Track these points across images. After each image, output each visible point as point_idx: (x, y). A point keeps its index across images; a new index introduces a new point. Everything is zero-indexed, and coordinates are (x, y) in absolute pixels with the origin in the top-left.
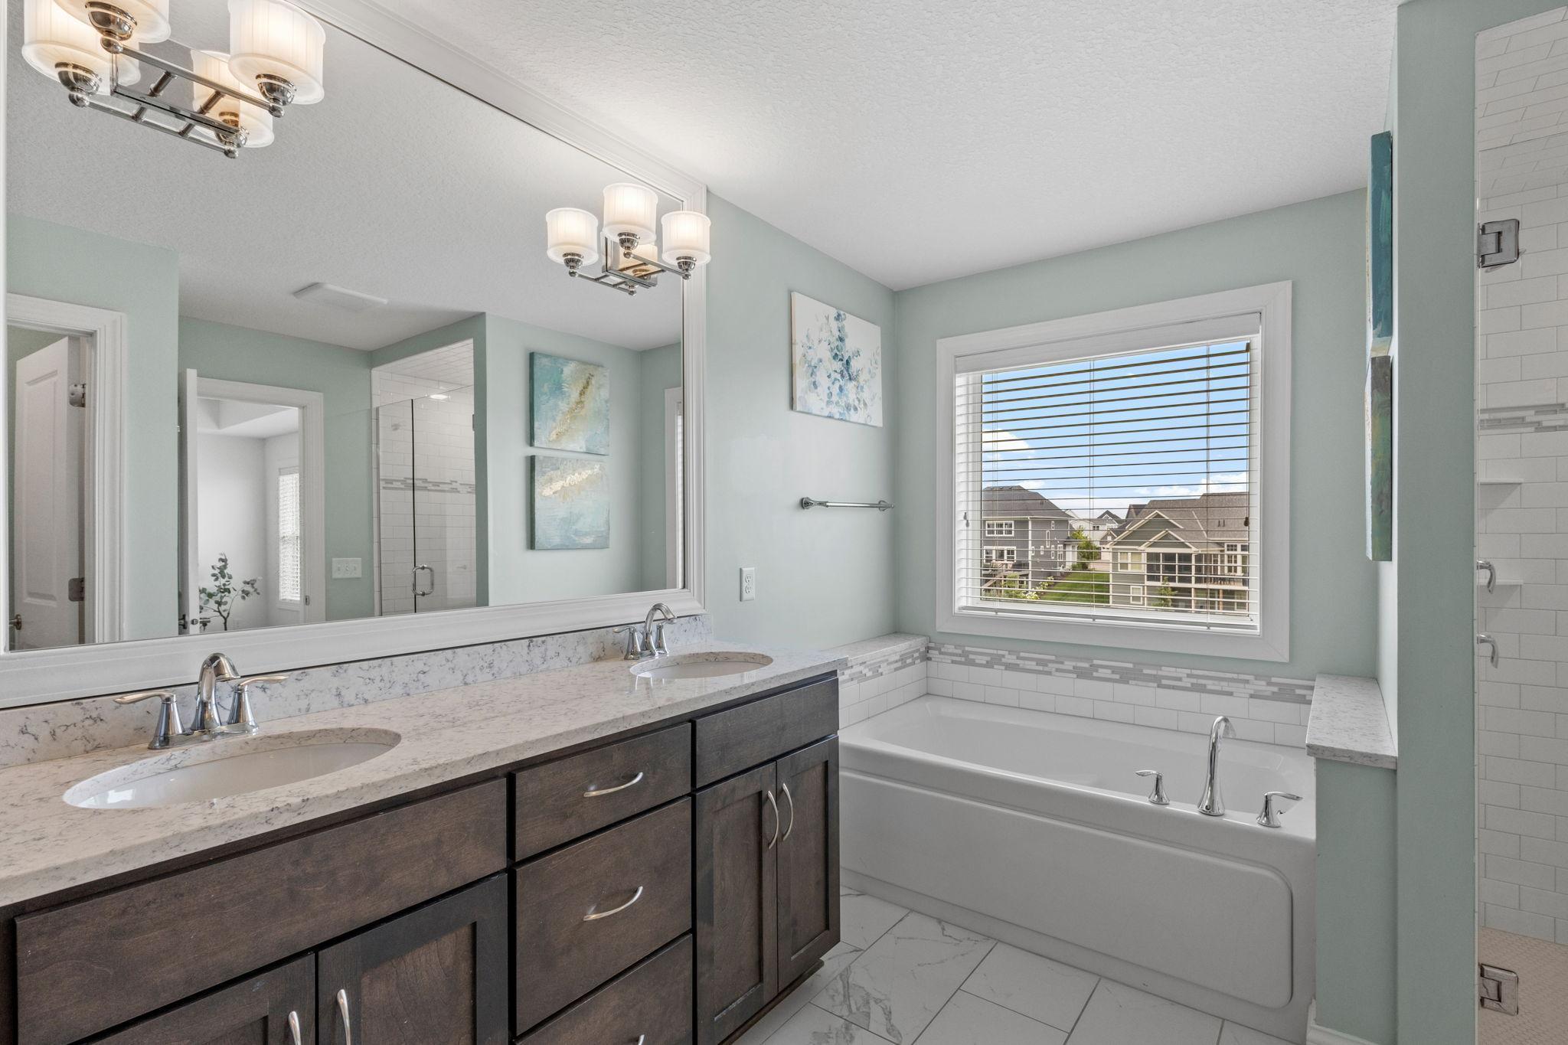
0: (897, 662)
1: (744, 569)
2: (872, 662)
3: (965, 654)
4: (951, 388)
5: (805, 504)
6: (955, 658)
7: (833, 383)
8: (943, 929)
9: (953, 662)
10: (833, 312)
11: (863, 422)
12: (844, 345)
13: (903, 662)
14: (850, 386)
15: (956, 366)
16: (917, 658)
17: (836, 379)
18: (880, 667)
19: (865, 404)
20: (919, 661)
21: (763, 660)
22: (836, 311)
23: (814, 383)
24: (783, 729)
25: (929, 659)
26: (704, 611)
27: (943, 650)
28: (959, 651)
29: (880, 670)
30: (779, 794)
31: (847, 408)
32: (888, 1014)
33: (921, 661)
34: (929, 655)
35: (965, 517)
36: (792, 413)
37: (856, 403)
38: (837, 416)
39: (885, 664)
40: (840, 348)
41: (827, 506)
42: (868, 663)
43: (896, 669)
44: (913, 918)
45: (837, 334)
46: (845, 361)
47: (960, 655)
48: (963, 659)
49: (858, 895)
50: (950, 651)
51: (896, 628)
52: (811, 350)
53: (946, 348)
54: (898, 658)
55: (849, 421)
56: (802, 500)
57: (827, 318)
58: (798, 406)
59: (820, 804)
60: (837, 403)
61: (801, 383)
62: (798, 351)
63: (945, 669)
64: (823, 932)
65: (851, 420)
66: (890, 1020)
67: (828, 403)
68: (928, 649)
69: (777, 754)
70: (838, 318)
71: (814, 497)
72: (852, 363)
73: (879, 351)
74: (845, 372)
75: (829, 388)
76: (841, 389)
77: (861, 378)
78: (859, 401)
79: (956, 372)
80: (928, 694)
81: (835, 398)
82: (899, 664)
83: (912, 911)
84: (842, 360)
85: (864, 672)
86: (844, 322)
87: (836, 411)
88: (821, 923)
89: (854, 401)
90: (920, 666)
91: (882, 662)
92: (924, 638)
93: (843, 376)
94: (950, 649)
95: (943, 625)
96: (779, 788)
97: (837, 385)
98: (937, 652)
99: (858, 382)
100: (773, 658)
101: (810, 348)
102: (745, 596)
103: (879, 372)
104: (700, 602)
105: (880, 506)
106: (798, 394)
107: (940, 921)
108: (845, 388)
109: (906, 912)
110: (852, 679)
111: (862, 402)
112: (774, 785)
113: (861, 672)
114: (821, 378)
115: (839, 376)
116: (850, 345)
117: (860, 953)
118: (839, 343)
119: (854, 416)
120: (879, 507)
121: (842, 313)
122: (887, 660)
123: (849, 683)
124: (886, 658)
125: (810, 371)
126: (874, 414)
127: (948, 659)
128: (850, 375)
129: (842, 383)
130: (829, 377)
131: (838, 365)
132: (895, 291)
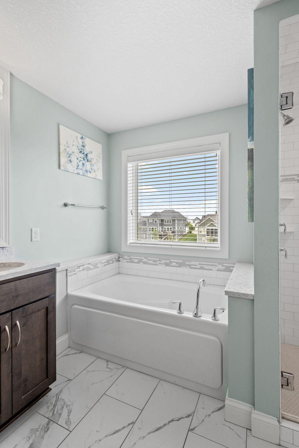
0: (105, 262)
1: (34, 229)
2: (92, 263)
3: (131, 259)
4: (126, 168)
5: (66, 205)
6: (128, 260)
7: (79, 162)
8: (107, 365)
9: (127, 262)
10: (80, 136)
11: (94, 177)
12: (85, 148)
13: (108, 262)
14: (88, 164)
15: (128, 160)
16: (114, 261)
17: (81, 160)
18: (97, 265)
19: (94, 171)
20: (115, 262)
22: (81, 136)
23: (70, 160)
24: (17, 296)
25: (119, 261)
26: (9, 246)
27: (124, 258)
29: (97, 266)
31: (87, 172)
33: (116, 262)
34: (119, 260)
35: (131, 212)
36: (59, 170)
37: (90, 170)
38: (82, 174)
39: (100, 264)
40: (83, 149)
41: (75, 206)
43: (105, 265)
44: (98, 361)
45: (82, 144)
46: (85, 154)
47: (129, 259)
48: (130, 261)
49: (80, 353)
51: (109, 251)
53: (125, 153)
54: (106, 261)
55: (87, 176)
56: (65, 203)
57: (77, 137)
58: (62, 168)
60: (81, 169)
61: (63, 160)
62: (62, 148)
64: (45, 379)
65: (88, 176)
67: (77, 168)
68: (119, 257)
69: (12, 308)
70: (82, 138)
71: (69, 202)
72: (89, 155)
73: (101, 153)
74: (85, 158)
75: (77, 163)
76: (83, 164)
77: (93, 162)
78: (92, 170)
79: (128, 162)
80: (119, 273)
81: (80, 167)
82: (107, 263)
83: (98, 357)
84: (84, 154)
85: (89, 267)
86: (85, 140)
87: (81, 172)
89: (89, 169)
90: (116, 264)
91: (98, 263)
92: (117, 254)
93: (84, 159)
94: (126, 257)
95: (124, 249)
96: (13, 324)
97: (81, 163)
98: (122, 259)
99: (91, 163)
100: (25, 264)
101: (68, 147)
102: (33, 239)
103: (101, 160)
105: (103, 208)
106: (62, 163)
107: (106, 362)
108: (85, 164)
110: (84, 270)
111: (93, 170)
112: (10, 323)
113: (88, 267)
114: (73, 158)
115: (82, 159)
116: (87, 150)
117: (70, 381)
118: (82, 147)
120: (101, 208)
121: (84, 137)
122: (101, 262)
123: (83, 271)
124: (100, 261)
125: (68, 156)
126: (100, 175)
127: (126, 261)
128: (87, 160)
129: (84, 162)
130: (77, 159)
131: (82, 156)
132: (109, 133)
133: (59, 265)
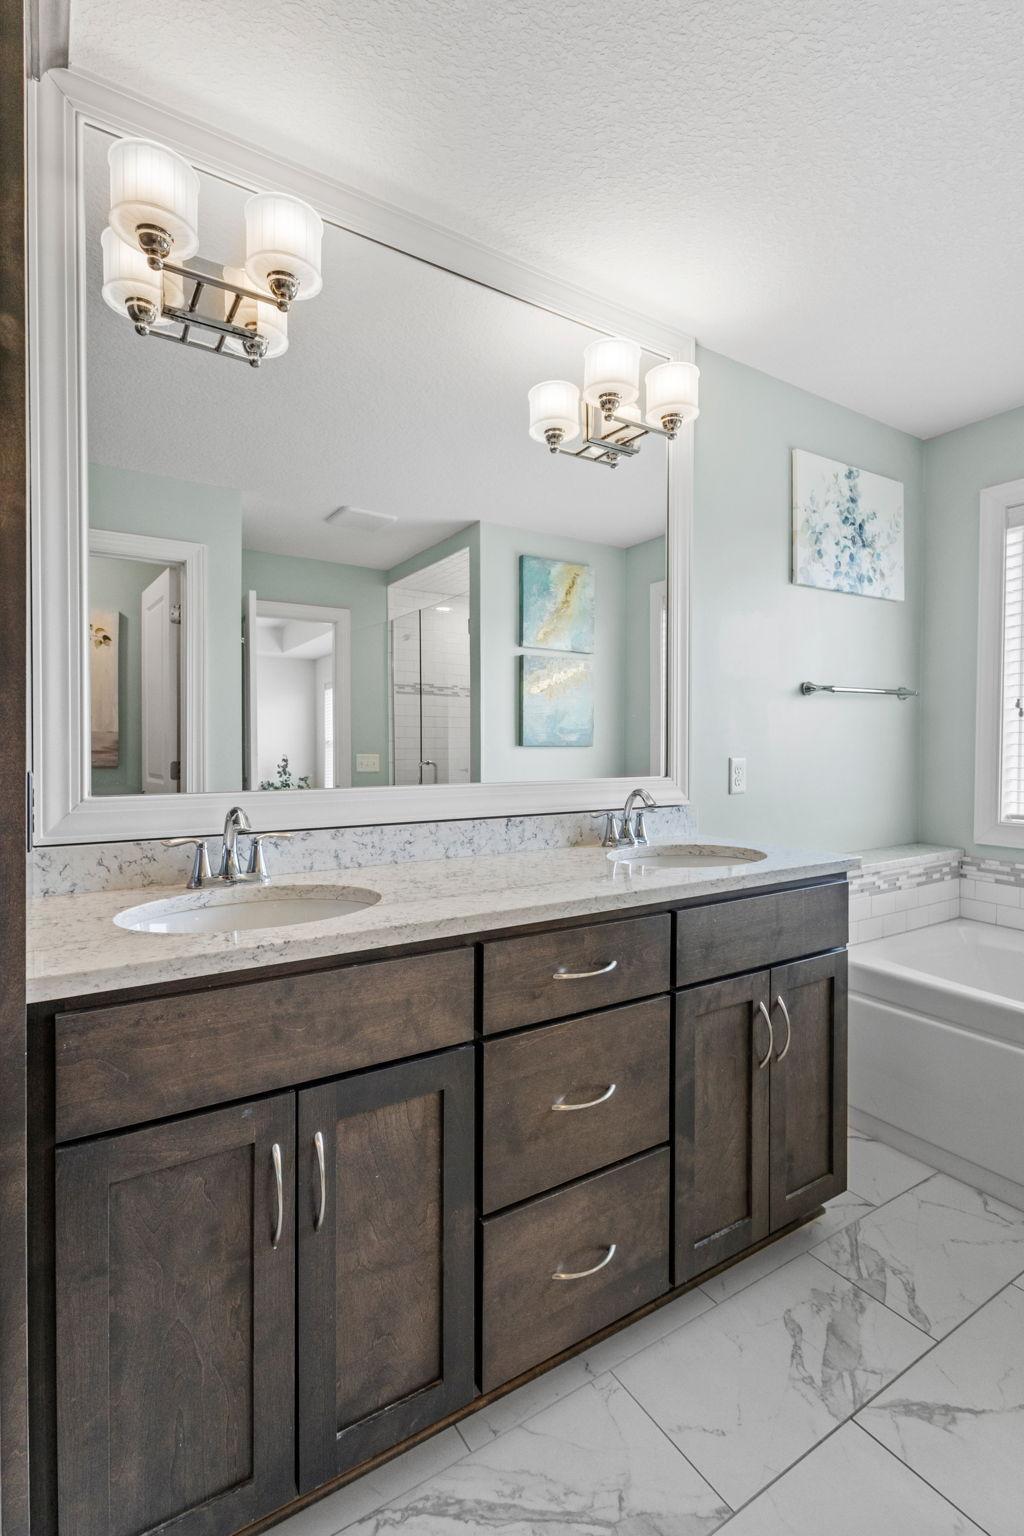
0: (920, 875)
1: (735, 760)
2: (887, 873)
3: (1015, 872)
4: (1000, 547)
5: (806, 689)
6: (999, 877)
7: (842, 551)
8: (986, 1204)
9: (997, 881)
10: (843, 469)
11: (880, 596)
12: (856, 506)
13: (929, 876)
14: (864, 555)
15: (1007, 519)
16: (947, 874)
17: (845, 547)
18: (898, 879)
19: (882, 575)
20: (949, 877)
21: (756, 856)
22: (847, 468)
23: (819, 552)
24: (780, 933)
25: (963, 876)
26: (687, 802)
27: (983, 866)
28: (1008, 869)
29: (898, 884)
30: (773, 1007)
31: (860, 580)
32: (911, 1292)
33: (952, 878)
34: (962, 872)
35: (1018, 705)
36: (791, 586)
37: (871, 573)
38: (847, 589)
39: (905, 877)
40: (851, 510)
41: (834, 691)
42: (884, 873)
43: (919, 884)
44: (940, 1181)
45: (848, 494)
46: (857, 526)
47: (1008, 874)
48: (1012, 879)
49: (868, 1140)
50: (994, 868)
51: (918, 838)
52: (817, 515)
53: (992, 500)
54: (921, 871)
55: (861, 595)
56: (803, 685)
57: (836, 477)
58: (799, 578)
59: (823, 1025)
60: (847, 574)
61: (803, 552)
62: (800, 517)
63: (985, 889)
64: (822, 1175)
65: (865, 593)
66: (913, 1298)
67: (835, 574)
68: (962, 864)
69: (772, 961)
70: (850, 475)
71: (816, 681)
72: (867, 527)
73: (902, 511)
74: (858, 538)
75: (837, 557)
76: (852, 557)
77: (878, 545)
78: (875, 571)
79: (1007, 527)
80: (960, 918)
81: (844, 568)
82: (923, 879)
83: (940, 1171)
84: (853, 524)
85: (877, 884)
86: (857, 480)
87: (845, 583)
88: (823, 1165)
89: (868, 571)
90: (950, 883)
91: (900, 874)
92: (957, 851)
93: (854, 543)
94: (994, 865)
95: (982, 835)
96: (773, 1000)
97: (847, 553)
98: (975, 868)
99: (874, 549)
100: (768, 854)
101: (814, 511)
102: (735, 789)
103: (900, 537)
104: (684, 793)
105: (900, 693)
106: (799, 564)
107: (980, 1192)
108: (856, 557)
109: (934, 1172)
110: (862, 891)
111: (878, 572)
112: (767, 997)
113: (874, 883)
114: (828, 545)
115: (849, 543)
116: (862, 511)
117: (871, 1209)
118: (850, 505)
119: (867, 589)
120: (898, 695)
121: (854, 469)
122: (908, 872)
123: (858, 895)
124: (906, 870)
125: (814, 538)
126: (895, 587)
127: (991, 877)
128: (863, 542)
129: (853, 550)
130: (837, 544)
131: (849, 531)
132: (924, 439)
133: (856, 865)
